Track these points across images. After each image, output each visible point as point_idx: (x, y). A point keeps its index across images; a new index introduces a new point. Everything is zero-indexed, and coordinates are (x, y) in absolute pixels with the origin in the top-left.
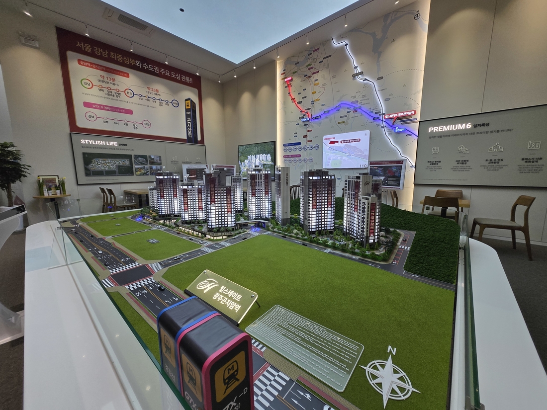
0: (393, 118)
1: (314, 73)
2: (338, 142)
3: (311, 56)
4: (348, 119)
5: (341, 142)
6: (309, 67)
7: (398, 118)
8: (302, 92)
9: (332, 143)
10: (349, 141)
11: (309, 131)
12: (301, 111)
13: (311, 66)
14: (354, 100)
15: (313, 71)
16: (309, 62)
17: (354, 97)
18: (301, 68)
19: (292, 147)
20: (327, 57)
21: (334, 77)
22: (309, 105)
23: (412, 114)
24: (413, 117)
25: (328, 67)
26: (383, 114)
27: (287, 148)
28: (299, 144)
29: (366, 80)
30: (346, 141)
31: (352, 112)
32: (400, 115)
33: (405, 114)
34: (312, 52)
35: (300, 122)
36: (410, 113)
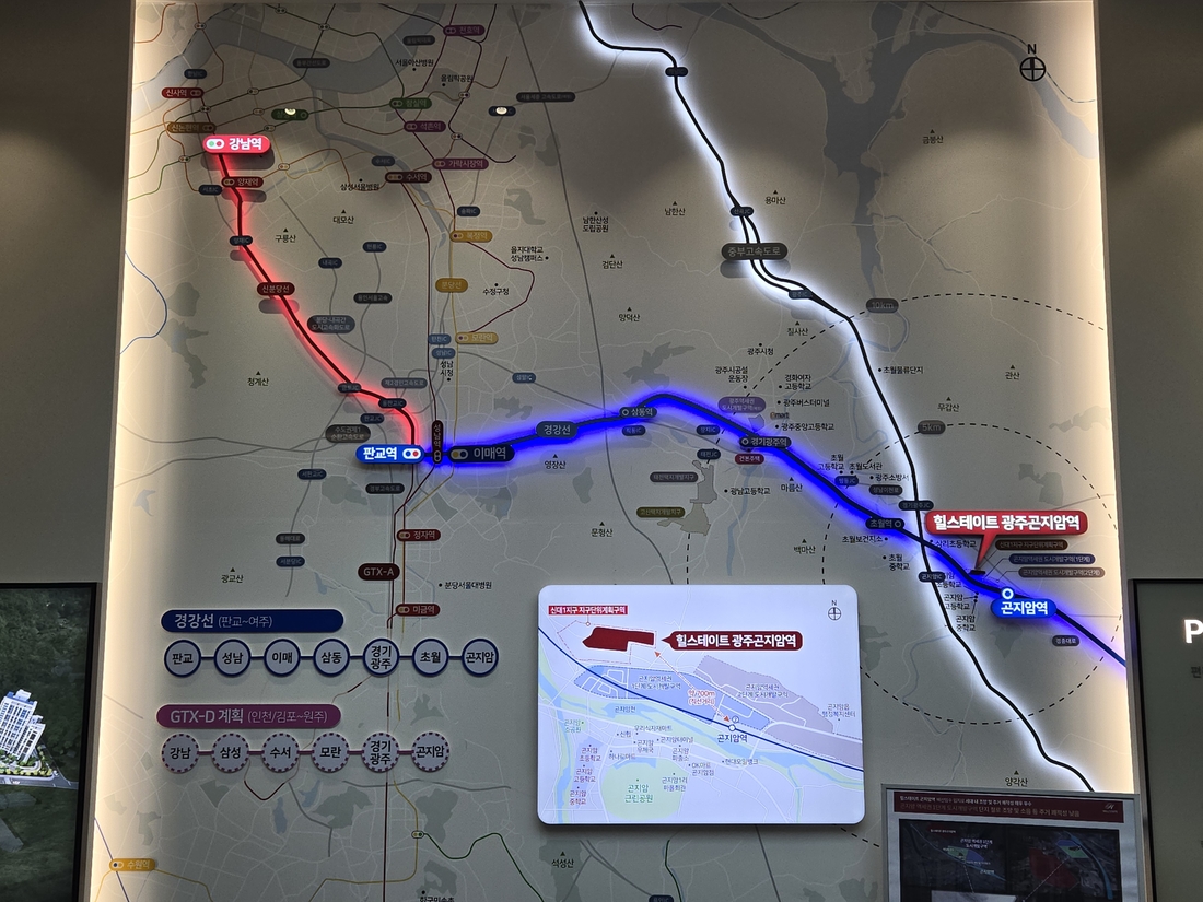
0: (977, 534)
1: (448, 164)
2: (647, 638)
3: (423, 52)
4: (708, 495)
5: (672, 640)
6: (410, 115)
7: (1003, 540)
8: (353, 255)
9: (605, 639)
10: (729, 640)
11: (412, 536)
12: (348, 389)
13: (426, 116)
14: (736, 390)
15: (439, 144)
16: (413, 82)
17: (740, 374)
18: (343, 99)
19: (257, 644)
20: (543, 97)
21: (596, 224)
22: (414, 361)
23: (1071, 531)
24: (1075, 546)
25: (551, 157)
26: (916, 505)
27: (208, 644)
28: (328, 621)
29: (806, 293)
30: (706, 640)
31: (728, 457)
32: (1009, 523)
33: (1034, 523)
34: (437, 32)
35: (337, 459)
36: (1059, 523)
